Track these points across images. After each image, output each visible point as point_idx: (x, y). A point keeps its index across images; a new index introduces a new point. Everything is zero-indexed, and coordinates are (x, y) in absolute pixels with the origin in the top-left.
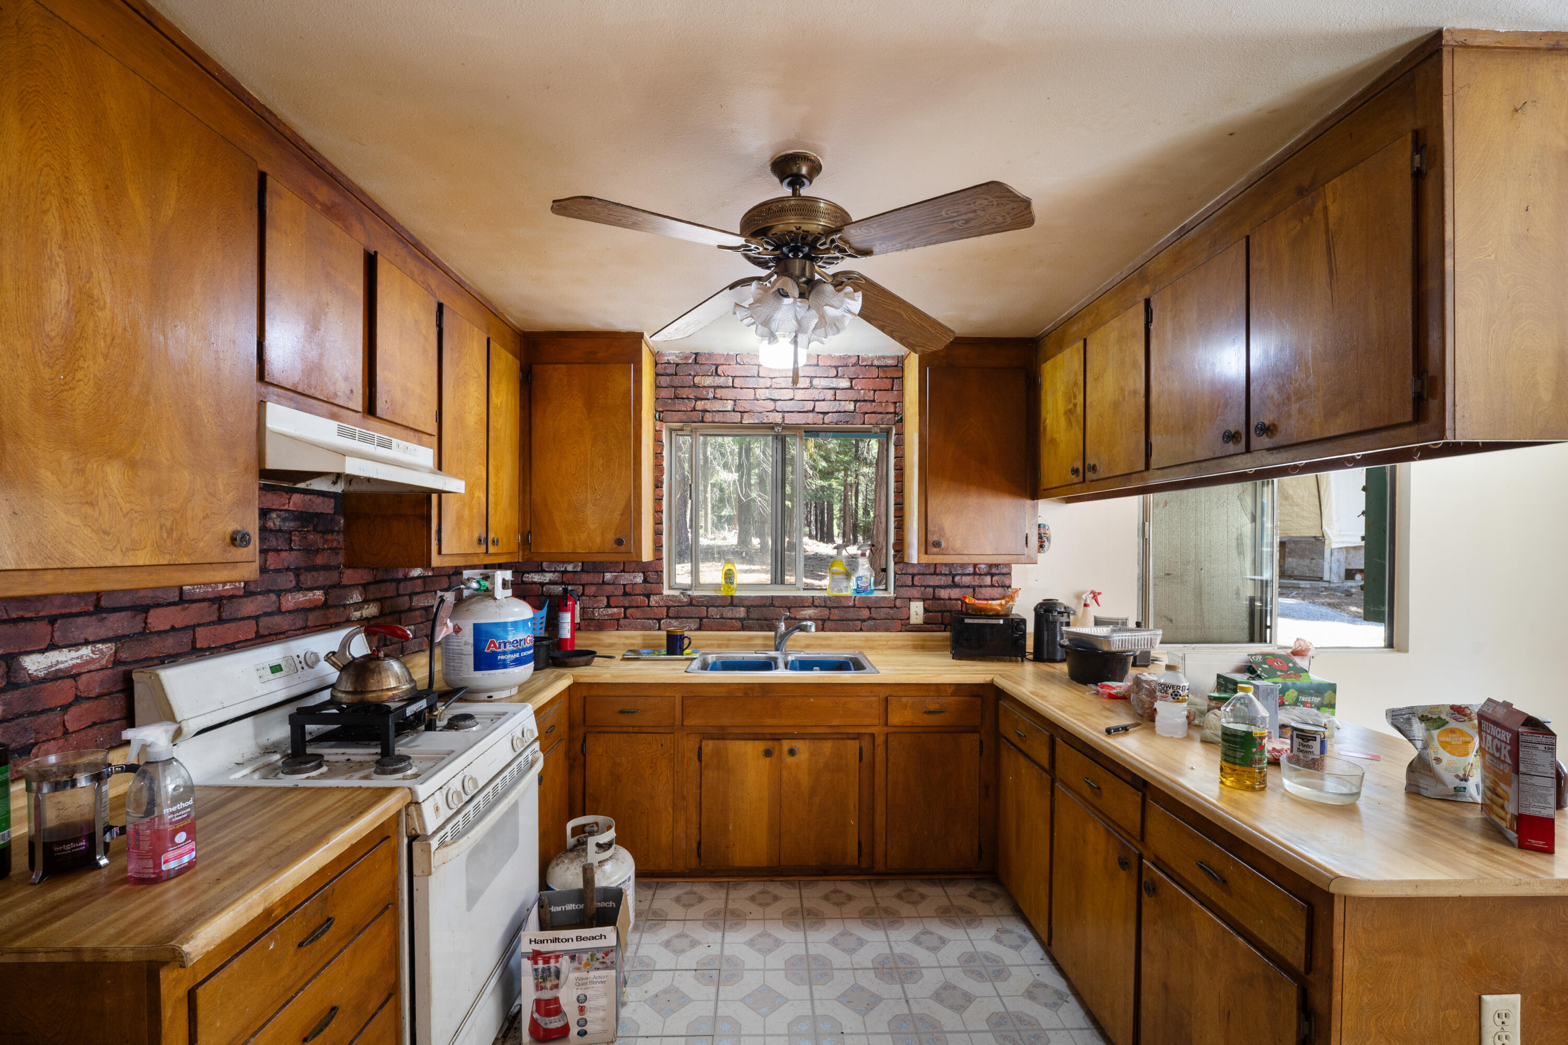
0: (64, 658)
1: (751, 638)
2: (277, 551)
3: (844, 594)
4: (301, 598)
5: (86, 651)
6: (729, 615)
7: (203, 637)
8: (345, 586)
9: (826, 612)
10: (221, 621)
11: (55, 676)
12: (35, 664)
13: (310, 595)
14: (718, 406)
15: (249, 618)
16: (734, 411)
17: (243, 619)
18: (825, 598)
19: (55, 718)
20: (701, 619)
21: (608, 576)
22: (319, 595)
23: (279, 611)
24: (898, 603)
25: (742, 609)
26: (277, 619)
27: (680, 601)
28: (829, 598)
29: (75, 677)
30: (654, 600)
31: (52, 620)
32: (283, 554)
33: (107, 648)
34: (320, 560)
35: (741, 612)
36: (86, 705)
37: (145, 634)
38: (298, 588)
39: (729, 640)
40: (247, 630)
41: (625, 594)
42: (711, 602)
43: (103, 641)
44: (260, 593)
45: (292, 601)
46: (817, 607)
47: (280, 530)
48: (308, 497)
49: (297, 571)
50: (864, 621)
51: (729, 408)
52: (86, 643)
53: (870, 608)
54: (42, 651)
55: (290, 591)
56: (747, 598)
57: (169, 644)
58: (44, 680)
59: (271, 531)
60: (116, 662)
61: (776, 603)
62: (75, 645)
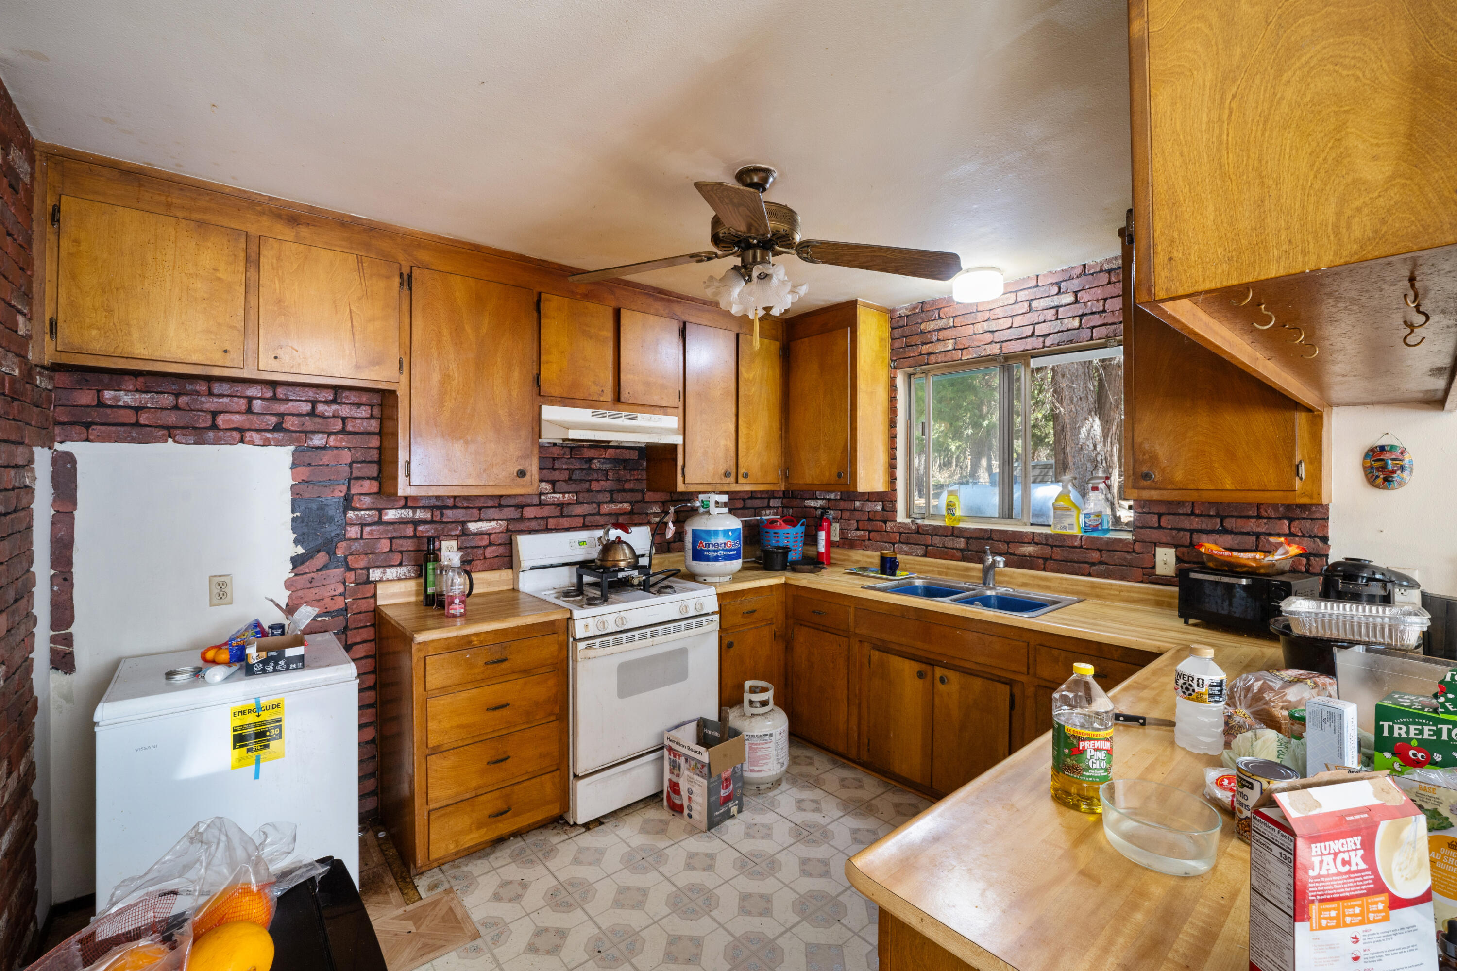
0: (485, 526)
1: (967, 569)
2: (597, 480)
3: (1069, 532)
4: (613, 507)
5: (493, 524)
6: (950, 545)
7: (552, 523)
8: (648, 502)
9: (1047, 551)
10: (562, 515)
11: (481, 533)
12: (473, 527)
13: (620, 506)
14: (940, 347)
15: (579, 515)
16: (955, 349)
17: (575, 516)
18: (1047, 536)
19: (480, 551)
20: (927, 546)
21: (858, 504)
22: (627, 506)
23: (598, 513)
24: (1138, 547)
25: (962, 540)
26: (598, 517)
27: (909, 528)
28: (1050, 535)
29: (489, 534)
30: (889, 524)
31: (480, 509)
32: (602, 483)
33: (503, 524)
34: (627, 486)
35: (961, 543)
36: (494, 548)
37: (522, 519)
38: (612, 501)
39: (948, 568)
40: (579, 522)
41: (870, 520)
42: (936, 531)
43: (502, 520)
44: (586, 503)
45: (606, 508)
46: (1037, 544)
47: (600, 469)
48: (618, 451)
49: (611, 492)
50: (1093, 564)
51: (950, 347)
52: (494, 520)
53: (1100, 551)
54: (476, 522)
55: (606, 503)
56: (967, 530)
57: (534, 525)
58: (476, 534)
59: (594, 470)
60: (508, 530)
61: (994, 537)
62: (490, 521)
